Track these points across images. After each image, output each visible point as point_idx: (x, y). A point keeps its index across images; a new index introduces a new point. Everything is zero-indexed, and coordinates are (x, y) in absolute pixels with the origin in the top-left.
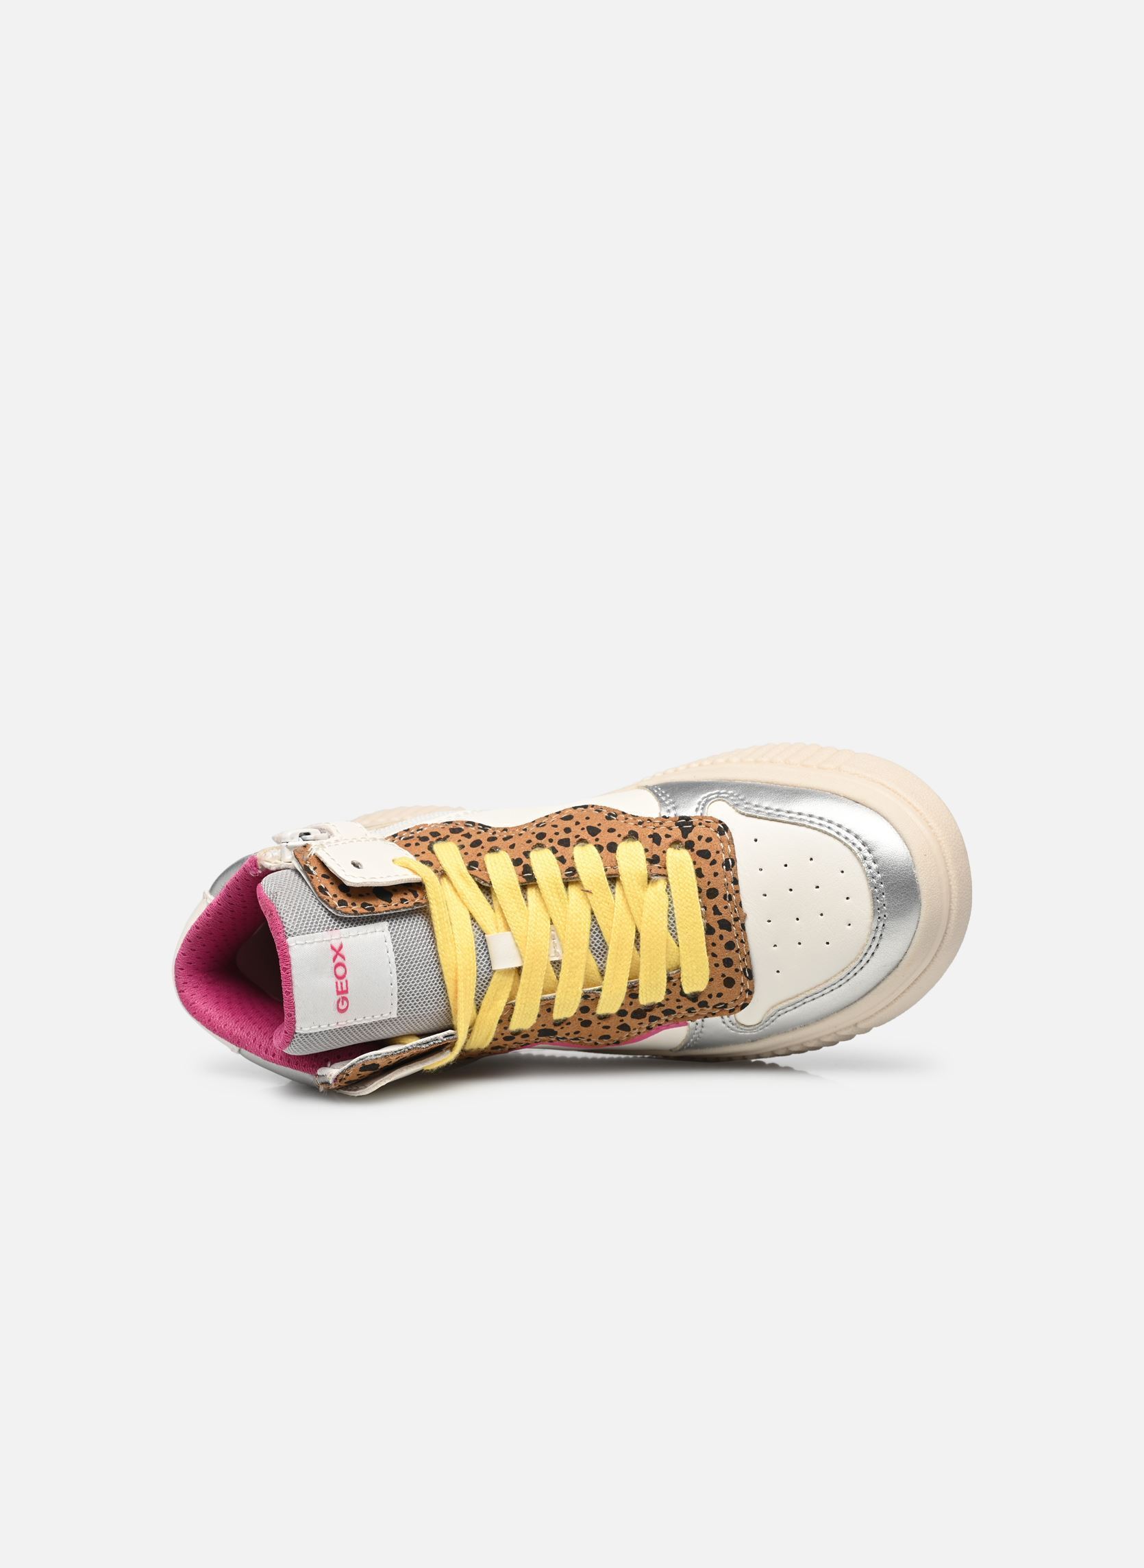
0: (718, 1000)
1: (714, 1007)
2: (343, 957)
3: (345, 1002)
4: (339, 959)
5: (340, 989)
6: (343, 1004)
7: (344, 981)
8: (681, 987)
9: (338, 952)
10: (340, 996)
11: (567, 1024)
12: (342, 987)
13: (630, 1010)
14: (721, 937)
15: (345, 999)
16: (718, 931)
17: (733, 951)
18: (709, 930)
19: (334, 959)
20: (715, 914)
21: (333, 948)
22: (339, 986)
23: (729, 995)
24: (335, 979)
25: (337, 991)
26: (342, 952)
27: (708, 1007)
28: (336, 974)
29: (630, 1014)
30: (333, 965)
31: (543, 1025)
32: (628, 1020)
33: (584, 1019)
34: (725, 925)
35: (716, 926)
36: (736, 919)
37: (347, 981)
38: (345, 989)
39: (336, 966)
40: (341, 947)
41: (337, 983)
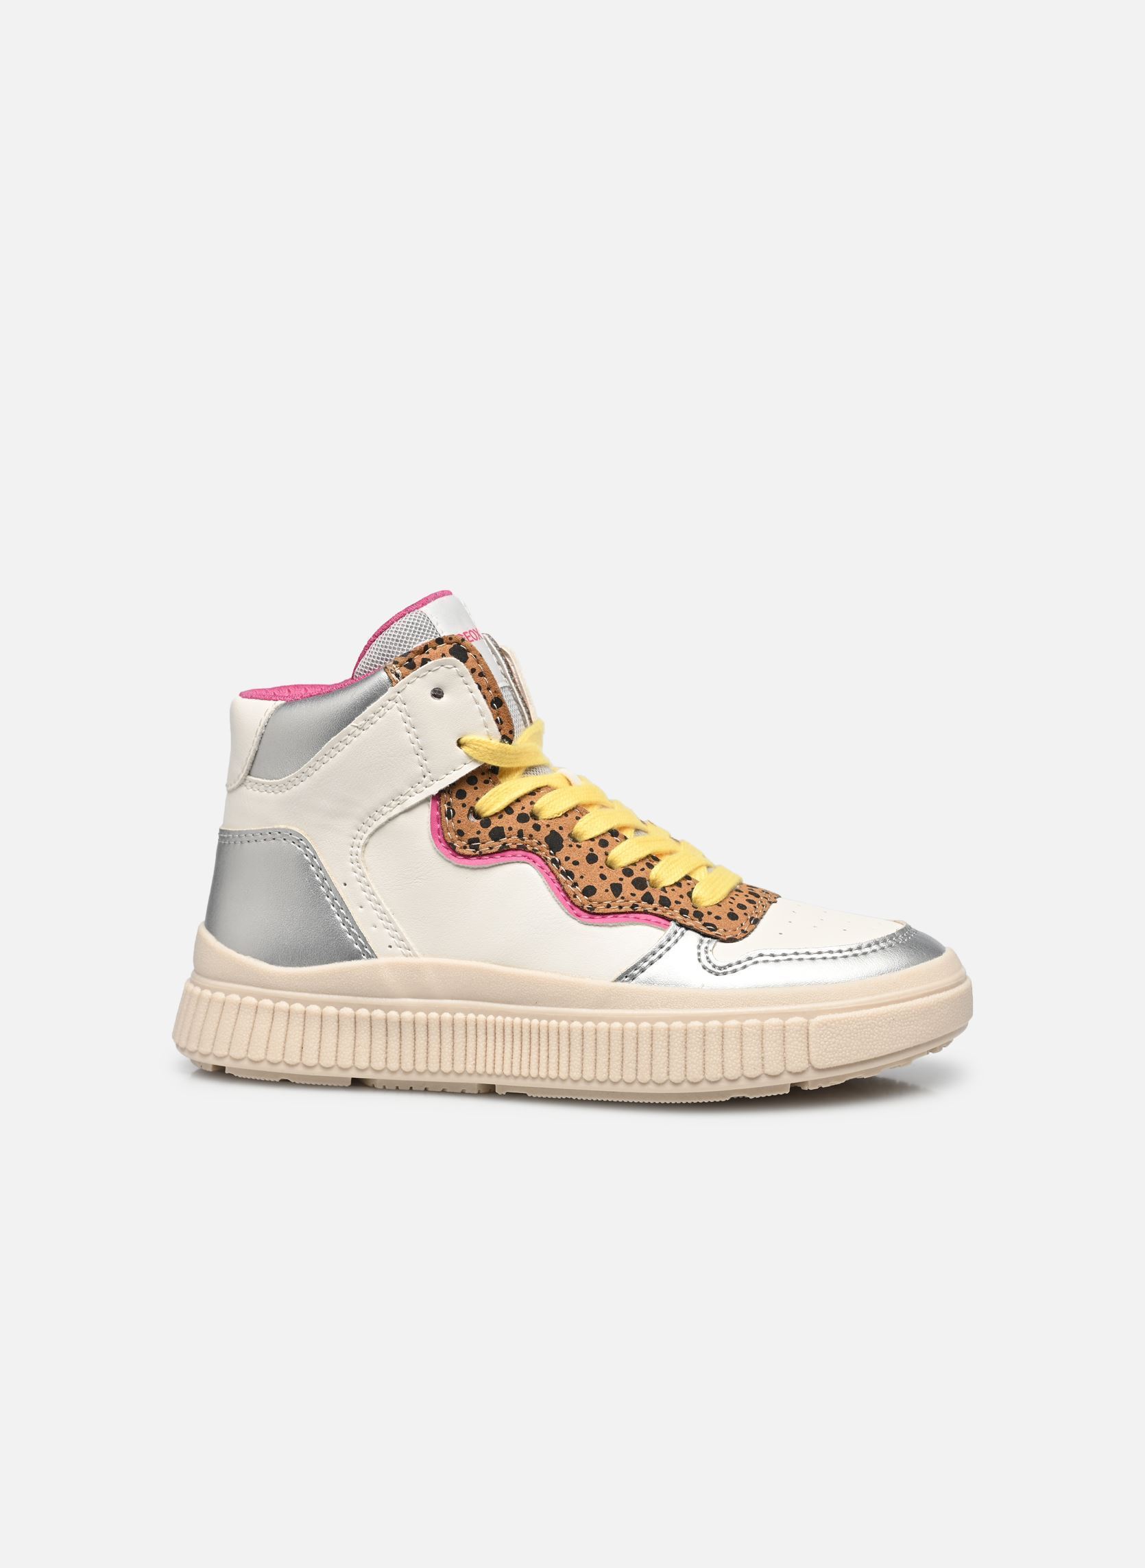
0: (714, 921)
1: (705, 925)
8: (693, 889)
11: (577, 846)
13: (637, 874)
23: (724, 926)
27: (700, 920)
29: (634, 877)
31: (561, 828)
32: (627, 883)
33: (594, 852)
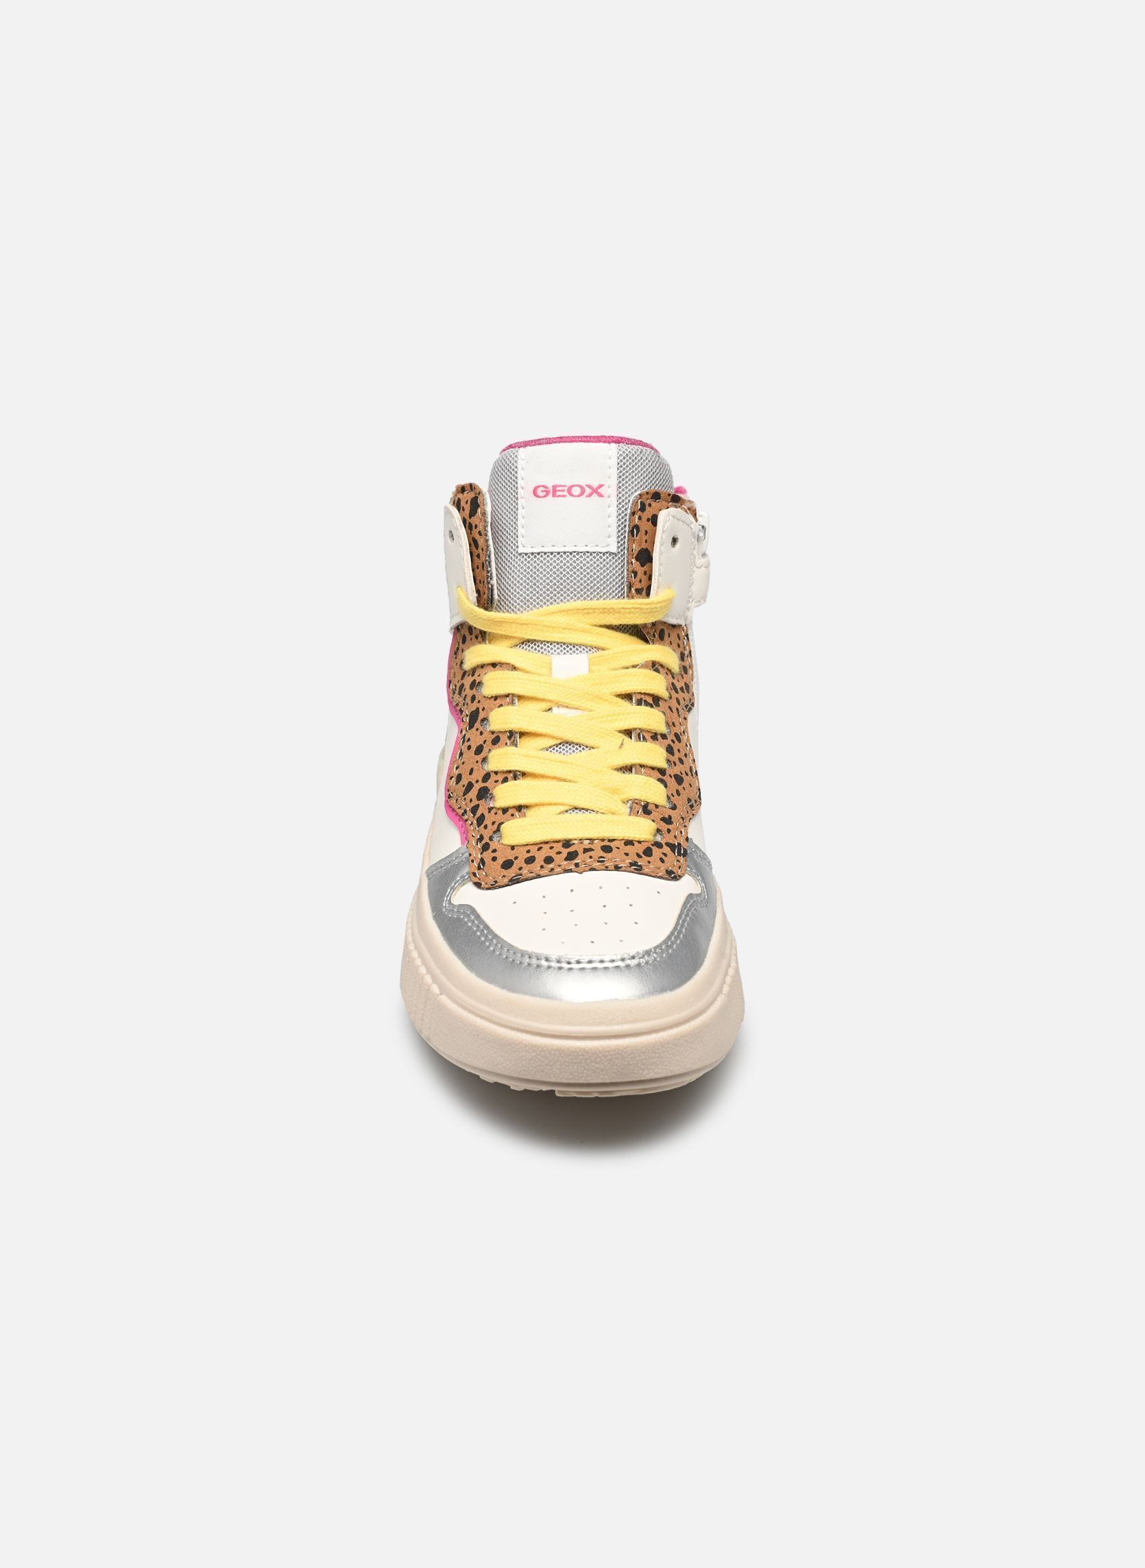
0: (488, 861)
2: (590, 495)
3: (544, 493)
4: (588, 491)
5: (558, 488)
6: (542, 491)
7: (566, 493)
8: (510, 819)
9: (596, 491)
10: (551, 489)
12: (560, 491)
14: (559, 853)
15: (547, 493)
16: (565, 852)
17: (543, 863)
18: (567, 843)
19: (589, 486)
20: (584, 849)
21: (601, 486)
22: (560, 488)
23: (493, 869)
24: (569, 484)
25: (557, 486)
26: (595, 496)
28: (573, 486)
30: (583, 484)
34: (572, 856)
35: (571, 849)
36: (577, 865)
37: (564, 496)
38: (558, 493)
39: (581, 487)
40: (600, 495)
41: (565, 486)
